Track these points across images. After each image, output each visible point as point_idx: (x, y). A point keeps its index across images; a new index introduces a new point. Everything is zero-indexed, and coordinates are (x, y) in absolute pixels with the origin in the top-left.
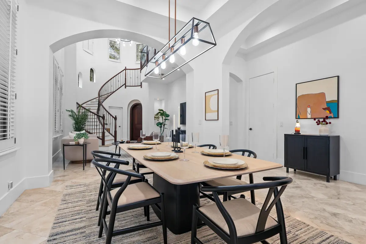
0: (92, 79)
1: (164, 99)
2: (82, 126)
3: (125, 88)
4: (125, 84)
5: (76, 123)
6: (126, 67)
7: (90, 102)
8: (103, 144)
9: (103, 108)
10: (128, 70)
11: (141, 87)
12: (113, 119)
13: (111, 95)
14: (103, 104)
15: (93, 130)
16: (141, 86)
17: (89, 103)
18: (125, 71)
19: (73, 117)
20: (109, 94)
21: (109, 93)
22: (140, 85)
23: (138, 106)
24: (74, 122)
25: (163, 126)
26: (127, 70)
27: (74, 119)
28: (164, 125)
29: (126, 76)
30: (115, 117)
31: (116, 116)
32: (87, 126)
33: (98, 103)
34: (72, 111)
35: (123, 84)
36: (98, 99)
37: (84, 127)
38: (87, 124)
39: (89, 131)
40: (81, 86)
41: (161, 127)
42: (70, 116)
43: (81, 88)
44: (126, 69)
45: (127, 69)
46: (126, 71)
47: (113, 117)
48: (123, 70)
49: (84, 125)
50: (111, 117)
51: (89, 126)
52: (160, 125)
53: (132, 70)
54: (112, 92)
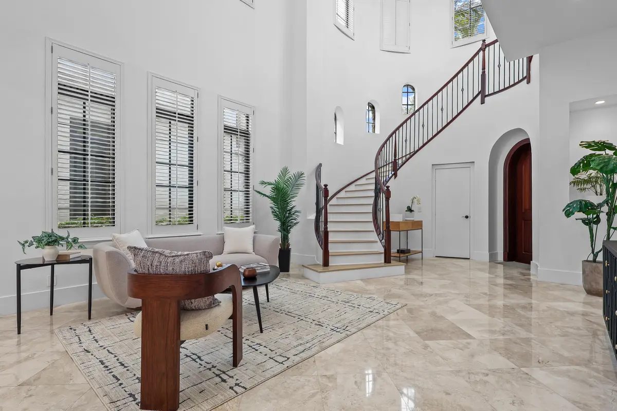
3: (483, 103)
4: (481, 93)
7: (353, 185)
11: (528, 82)
16: (527, 77)
17: (352, 188)
20: (404, 159)
33: (373, 187)
35: (476, 93)
36: (373, 175)
44: (484, 48)
45: (489, 45)
46: (484, 51)
48: (477, 53)
54: (410, 153)
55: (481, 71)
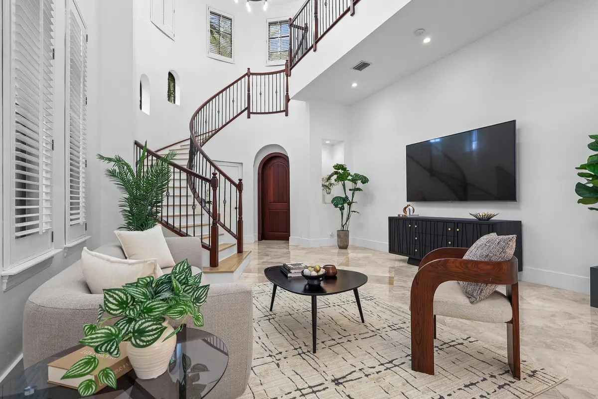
0: (171, 95)
1: (341, 142)
2: (152, 209)
3: (249, 117)
4: (248, 108)
5: (133, 201)
6: (249, 69)
8: (214, 262)
9: (205, 160)
10: (255, 77)
11: (287, 115)
12: (234, 188)
13: (213, 135)
14: (204, 148)
15: (184, 219)
16: (286, 111)
18: (247, 77)
19: (122, 179)
20: (210, 134)
21: (209, 132)
22: (282, 109)
23: (275, 161)
24: (127, 196)
25: (346, 205)
26: (251, 76)
27: (126, 185)
28: (350, 204)
29: (249, 91)
30: (237, 182)
31: (240, 180)
32: (165, 209)
33: (188, 151)
34: (118, 161)
35: (243, 108)
37: (157, 212)
38: (165, 203)
39: (171, 222)
40: (146, 109)
41: (342, 209)
42: (112, 174)
43: (147, 114)
44: (249, 74)
45: (253, 74)
46: (249, 77)
47: (232, 182)
48: (244, 76)
49: (157, 206)
50: (228, 183)
51: (171, 209)
52: (340, 202)
53: (263, 77)
54: (215, 130)
55: (247, 92)
